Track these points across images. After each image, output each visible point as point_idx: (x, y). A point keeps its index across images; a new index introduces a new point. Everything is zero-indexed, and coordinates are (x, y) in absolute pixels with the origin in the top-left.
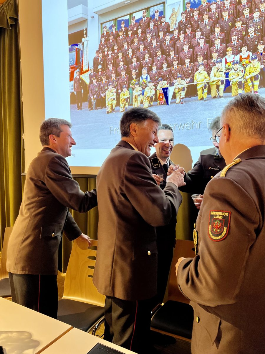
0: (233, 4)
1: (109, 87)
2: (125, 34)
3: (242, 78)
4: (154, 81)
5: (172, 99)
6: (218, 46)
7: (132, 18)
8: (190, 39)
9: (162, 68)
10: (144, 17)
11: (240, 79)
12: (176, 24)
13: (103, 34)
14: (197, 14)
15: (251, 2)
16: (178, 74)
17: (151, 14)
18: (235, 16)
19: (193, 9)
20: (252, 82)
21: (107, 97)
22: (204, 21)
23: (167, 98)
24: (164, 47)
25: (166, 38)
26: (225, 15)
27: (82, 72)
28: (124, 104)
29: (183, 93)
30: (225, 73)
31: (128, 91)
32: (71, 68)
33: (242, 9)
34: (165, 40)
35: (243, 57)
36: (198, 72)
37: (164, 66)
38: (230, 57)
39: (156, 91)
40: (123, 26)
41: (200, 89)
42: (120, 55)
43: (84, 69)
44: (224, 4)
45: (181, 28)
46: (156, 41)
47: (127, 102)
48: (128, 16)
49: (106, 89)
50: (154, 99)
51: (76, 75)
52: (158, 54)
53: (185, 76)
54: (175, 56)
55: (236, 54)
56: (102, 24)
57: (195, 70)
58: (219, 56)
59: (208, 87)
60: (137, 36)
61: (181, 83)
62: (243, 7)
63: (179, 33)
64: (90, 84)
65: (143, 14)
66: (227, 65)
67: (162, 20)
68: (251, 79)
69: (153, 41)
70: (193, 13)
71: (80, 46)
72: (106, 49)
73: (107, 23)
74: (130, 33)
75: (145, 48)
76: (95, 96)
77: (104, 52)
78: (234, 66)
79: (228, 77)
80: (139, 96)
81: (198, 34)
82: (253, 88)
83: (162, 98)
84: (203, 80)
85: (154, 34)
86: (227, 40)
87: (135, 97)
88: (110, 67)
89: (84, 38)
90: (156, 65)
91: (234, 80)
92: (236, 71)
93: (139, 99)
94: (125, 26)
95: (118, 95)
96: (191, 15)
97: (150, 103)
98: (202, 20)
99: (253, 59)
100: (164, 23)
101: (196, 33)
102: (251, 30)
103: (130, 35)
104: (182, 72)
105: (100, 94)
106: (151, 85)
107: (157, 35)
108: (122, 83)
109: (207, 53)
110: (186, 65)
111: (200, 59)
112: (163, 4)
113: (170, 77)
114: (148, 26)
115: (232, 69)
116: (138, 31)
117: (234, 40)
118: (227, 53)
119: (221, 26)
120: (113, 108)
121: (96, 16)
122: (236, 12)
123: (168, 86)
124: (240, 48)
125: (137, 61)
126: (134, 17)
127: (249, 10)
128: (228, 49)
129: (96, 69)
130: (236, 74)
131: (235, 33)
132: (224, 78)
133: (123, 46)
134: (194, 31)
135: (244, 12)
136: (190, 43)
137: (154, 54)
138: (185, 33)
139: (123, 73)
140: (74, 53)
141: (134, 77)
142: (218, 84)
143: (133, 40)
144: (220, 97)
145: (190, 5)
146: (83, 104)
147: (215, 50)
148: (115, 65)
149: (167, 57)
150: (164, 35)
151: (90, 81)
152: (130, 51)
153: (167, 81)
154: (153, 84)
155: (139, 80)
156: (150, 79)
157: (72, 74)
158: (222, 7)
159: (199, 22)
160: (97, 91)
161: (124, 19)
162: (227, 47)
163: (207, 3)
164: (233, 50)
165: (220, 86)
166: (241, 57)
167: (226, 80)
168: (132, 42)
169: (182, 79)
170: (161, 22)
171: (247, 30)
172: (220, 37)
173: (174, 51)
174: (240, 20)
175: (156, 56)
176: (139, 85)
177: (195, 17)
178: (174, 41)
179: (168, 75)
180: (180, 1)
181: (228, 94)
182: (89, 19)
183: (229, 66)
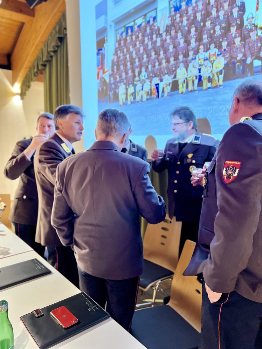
0: (204, 5)
2: (131, 38)
4: (150, 78)
6: (193, 45)
8: (174, 39)
9: (155, 66)
10: (143, 23)
13: (117, 40)
14: (179, 17)
16: (166, 71)
17: (148, 19)
18: (206, 16)
19: (176, 13)
20: (218, 77)
21: (119, 92)
24: (156, 48)
25: (157, 40)
26: (199, 16)
28: (130, 98)
29: (169, 88)
30: (198, 69)
31: (133, 87)
32: (99, 69)
33: (210, 9)
34: (157, 42)
36: (179, 68)
37: (156, 64)
39: (151, 87)
40: (129, 31)
41: (181, 84)
42: (128, 56)
43: (106, 70)
44: (198, 6)
45: (168, 30)
46: (151, 43)
47: (132, 97)
48: (133, 22)
50: (150, 94)
52: (152, 54)
53: (170, 73)
55: (206, 52)
56: (116, 31)
57: (177, 67)
58: (194, 54)
59: (186, 82)
60: (138, 40)
61: (168, 79)
62: (211, 7)
63: (166, 35)
64: (109, 82)
65: (142, 20)
66: (200, 61)
67: (155, 25)
68: (217, 73)
69: (149, 44)
70: (176, 16)
71: (103, 51)
73: (119, 30)
74: (134, 37)
75: (144, 49)
76: (112, 92)
77: (118, 54)
78: (204, 63)
79: (200, 73)
80: (140, 91)
81: (179, 35)
82: (219, 82)
83: (155, 93)
84: (183, 76)
85: (149, 37)
86: (199, 39)
87: (138, 92)
91: (205, 76)
92: (206, 67)
93: (140, 93)
95: (127, 89)
96: (175, 18)
97: (147, 97)
98: (182, 22)
99: (218, 55)
100: (156, 27)
102: (218, 28)
103: (134, 39)
105: (115, 90)
106: (148, 81)
107: (151, 38)
108: (129, 80)
109: (185, 51)
110: (171, 63)
111: (181, 57)
112: (155, 10)
113: (160, 74)
114: (146, 30)
115: (203, 65)
116: (139, 36)
117: (204, 39)
118: (200, 51)
119: (196, 27)
120: (124, 102)
122: (206, 12)
124: (209, 45)
125: (139, 61)
128: (201, 47)
130: (206, 70)
131: (205, 32)
133: (130, 49)
134: (176, 32)
135: (212, 11)
136: (174, 44)
137: (150, 55)
141: (137, 74)
142: (193, 80)
143: (136, 43)
144: (195, 90)
147: (191, 48)
148: (125, 65)
149: (158, 57)
150: (156, 37)
151: (109, 79)
152: (134, 52)
153: (158, 77)
154: (150, 80)
155: (140, 78)
156: (147, 76)
158: (196, 9)
159: (180, 24)
160: (113, 88)
161: (130, 26)
162: (199, 45)
163: (185, 6)
164: (204, 48)
165: (195, 81)
166: (210, 53)
167: (199, 75)
168: (136, 45)
169: (168, 75)
171: (214, 28)
172: (195, 37)
173: (163, 51)
174: (209, 19)
176: (140, 82)
177: (177, 20)
179: (159, 72)
180: (167, 7)
181: (200, 88)
182: (108, 27)
183: (201, 63)
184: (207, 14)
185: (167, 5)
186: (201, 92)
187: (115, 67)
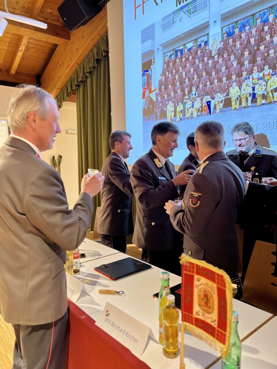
0: (258, 31)
1: (169, 102)
2: (180, 60)
3: (264, 91)
4: (201, 97)
5: (213, 110)
6: (246, 66)
7: (185, 48)
8: (227, 61)
9: (206, 85)
10: (194, 47)
11: (263, 91)
12: (216, 51)
13: (165, 62)
14: (231, 41)
15: (272, 29)
16: (218, 90)
17: (199, 43)
18: (260, 41)
19: (228, 38)
20: (273, 94)
21: (167, 110)
22: (237, 47)
23: (210, 109)
24: (208, 69)
25: (209, 62)
26: (252, 40)
27: (150, 92)
28: (179, 115)
29: (222, 105)
30: (252, 87)
31: (182, 105)
32: (144, 89)
33: (264, 35)
34: (208, 64)
35: (265, 74)
36: (232, 87)
37: (207, 84)
38: (256, 75)
39: (202, 104)
40: (179, 54)
41: (234, 101)
42: (177, 77)
43: (152, 90)
44: (251, 32)
45: (220, 53)
46: (202, 65)
47: (181, 114)
48: (183, 46)
49: (167, 104)
50: (200, 110)
51: (147, 94)
52: (203, 75)
53: (222, 91)
54: (215, 76)
55: (260, 72)
56: (164, 54)
57: (230, 86)
58: (247, 74)
59: (239, 99)
60: (188, 62)
61: (220, 97)
62: (265, 33)
63: (218, 58)
64: (156, 101)
65: (193, 44)
66: (253, 81)
67: (206, 48)
68: (271, 91)
69: (200, 65)
70: (229, 40)
71: (150, 72)
72: (167, 73)
73: (168, 53)
74: (184, 59)
75: (194, 70)
76: (160, 110)
77: (166, 75)
78: (258, 82)
79: (254, 91)
80: (190, 108)
81: (232, 57)
82: (273, 98)
83: (206, 110)
84: (236, 94)
85: (201, 59)
86: (253, 61)
87: (187, 110)
88: (170, 87)
89: (152, 65)
90: (202, 83)
91: (259, 93)
92: (260, 85)
93: (190, 110)
94: (180, 54)
95: (175, 108)
96: (227, 42)
97: (198, 114)
98: (235, 46)
99: (272, 75)
100: (208, 50)
101: (231, 57)
102: (272, 51)
103: (184, 61)
104: (221, 88)
105: (163, 108)
106: (198, 99)
107: (203, 60)
108: (178, 98)
109: (239, 72)
110: (224, 82)
111: (234, 77)
112: (207, 35)
113: (212, 93)
114: (197, 53)
115: (257, 84)
116: (190, 58)
117: (258, 61)
118: (254, 71)
119: (249, 51)
120: (172, 119)
121: (161, 48)
122: (260, 38)
123: (210, 100)
124: (263, 66)
125: (189, 81)
126: (187, 47)
127: (270, 35)
128: (254, 68)
129: (160, 90)
130: (260, 88)
131: (259, 55)
132: (251, 92)
133: (179, 70)
134: (229, 55)
135: (266, 37)
136: (226, 65)
137: (201, 75)
138: (223, 57)
139: (179, 91)
140: (146, 77)
141: (187, 93)
142: (247, 97)
143: (186, 64)
144: (249, 107)
145: (226, 35)
146: (152, 116)
147: (244, 69)
148: (173, 85)
149: (210, 77)
150: (207, 59)
151: (156, 98)
152: (184, 73)
153: (209, 95)
154: (200, 98)
155: (190, 96)
156: (198, 95)
157: (144, 94)
158: (250, 35)
159: (233, 48)
160: (161, 106)
161: (180, 49)
162: (253, 66)
163: (238, 32)
164: (258, 69)
165: (248, 98)
166: (264, 74)
167: (253, 93)
168: (185, 66)
169: (221, 94)
170: (206, 50)
171: (269, 52)
172: (248, 59)
173: (215, 71)
174: (263, 44)
175: (202, 76)
176: (190, 100)
177: (230, 44)
178: (215, 63)
179: (211, 91)
180: (219, 32)
181: (254, 104)
182: (156, 50)
183: (255, 82)
184: (261, 40)
185: (220, 31)
186: (256, 108)
187: (163, 87)
